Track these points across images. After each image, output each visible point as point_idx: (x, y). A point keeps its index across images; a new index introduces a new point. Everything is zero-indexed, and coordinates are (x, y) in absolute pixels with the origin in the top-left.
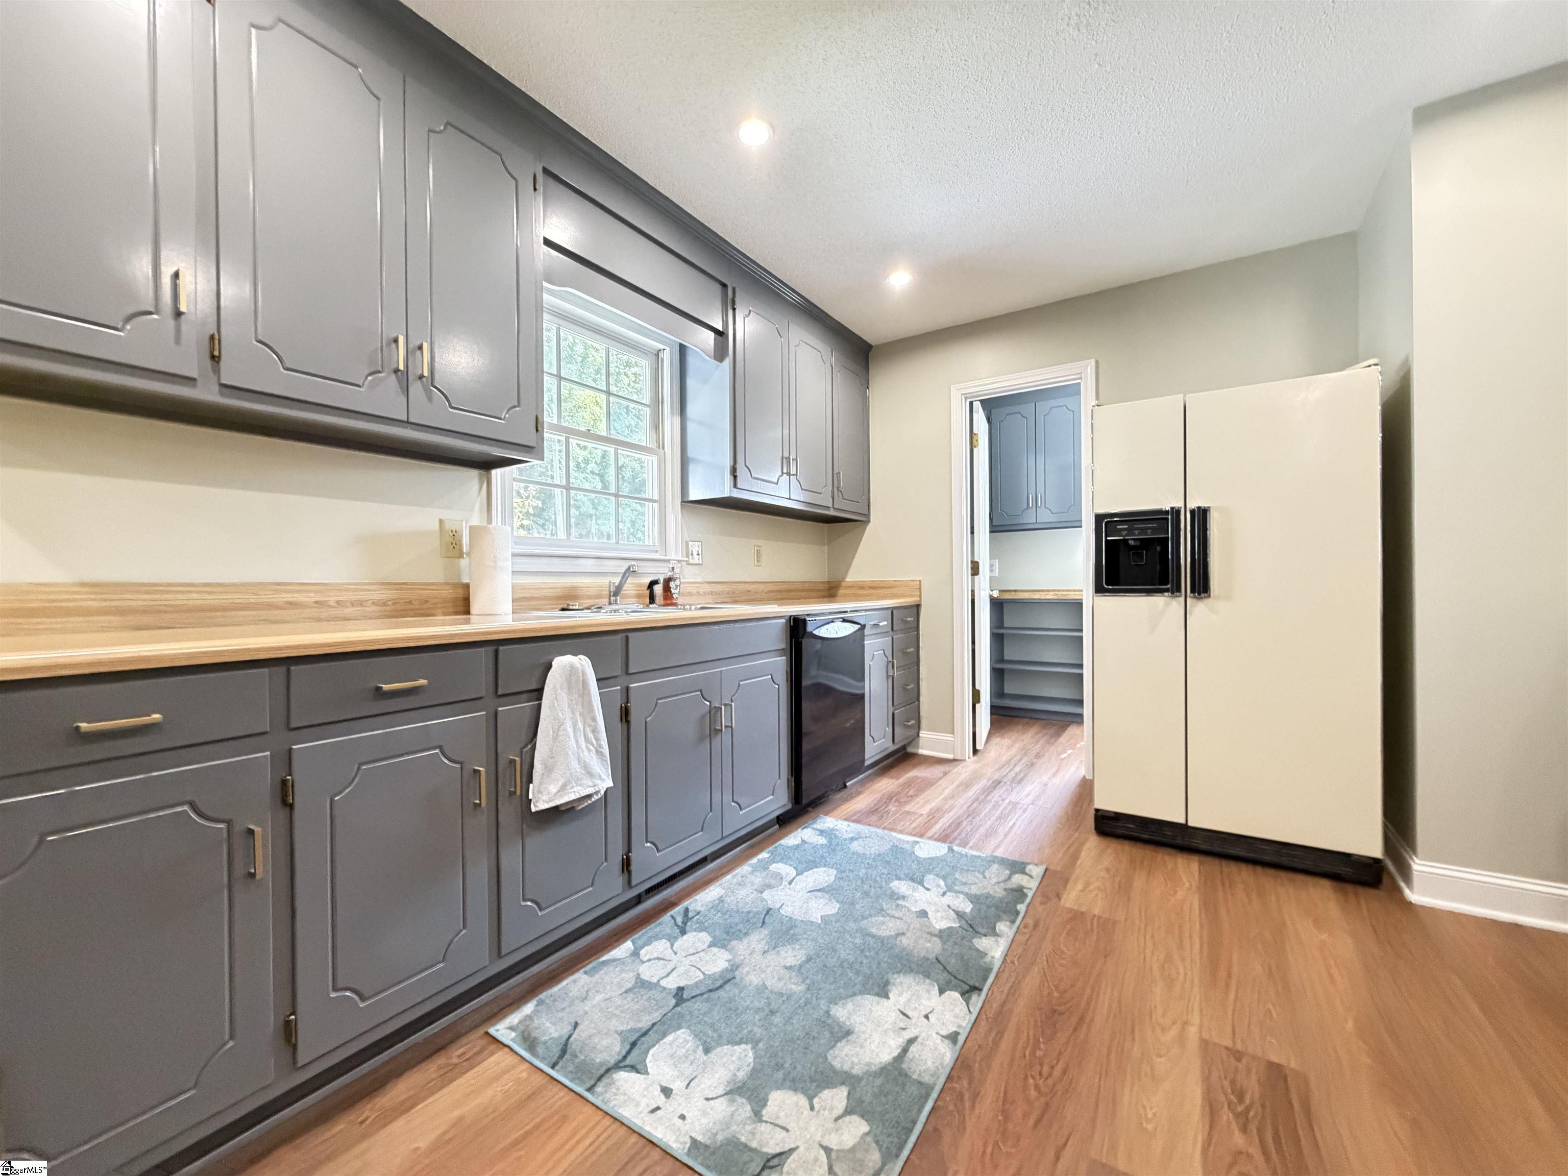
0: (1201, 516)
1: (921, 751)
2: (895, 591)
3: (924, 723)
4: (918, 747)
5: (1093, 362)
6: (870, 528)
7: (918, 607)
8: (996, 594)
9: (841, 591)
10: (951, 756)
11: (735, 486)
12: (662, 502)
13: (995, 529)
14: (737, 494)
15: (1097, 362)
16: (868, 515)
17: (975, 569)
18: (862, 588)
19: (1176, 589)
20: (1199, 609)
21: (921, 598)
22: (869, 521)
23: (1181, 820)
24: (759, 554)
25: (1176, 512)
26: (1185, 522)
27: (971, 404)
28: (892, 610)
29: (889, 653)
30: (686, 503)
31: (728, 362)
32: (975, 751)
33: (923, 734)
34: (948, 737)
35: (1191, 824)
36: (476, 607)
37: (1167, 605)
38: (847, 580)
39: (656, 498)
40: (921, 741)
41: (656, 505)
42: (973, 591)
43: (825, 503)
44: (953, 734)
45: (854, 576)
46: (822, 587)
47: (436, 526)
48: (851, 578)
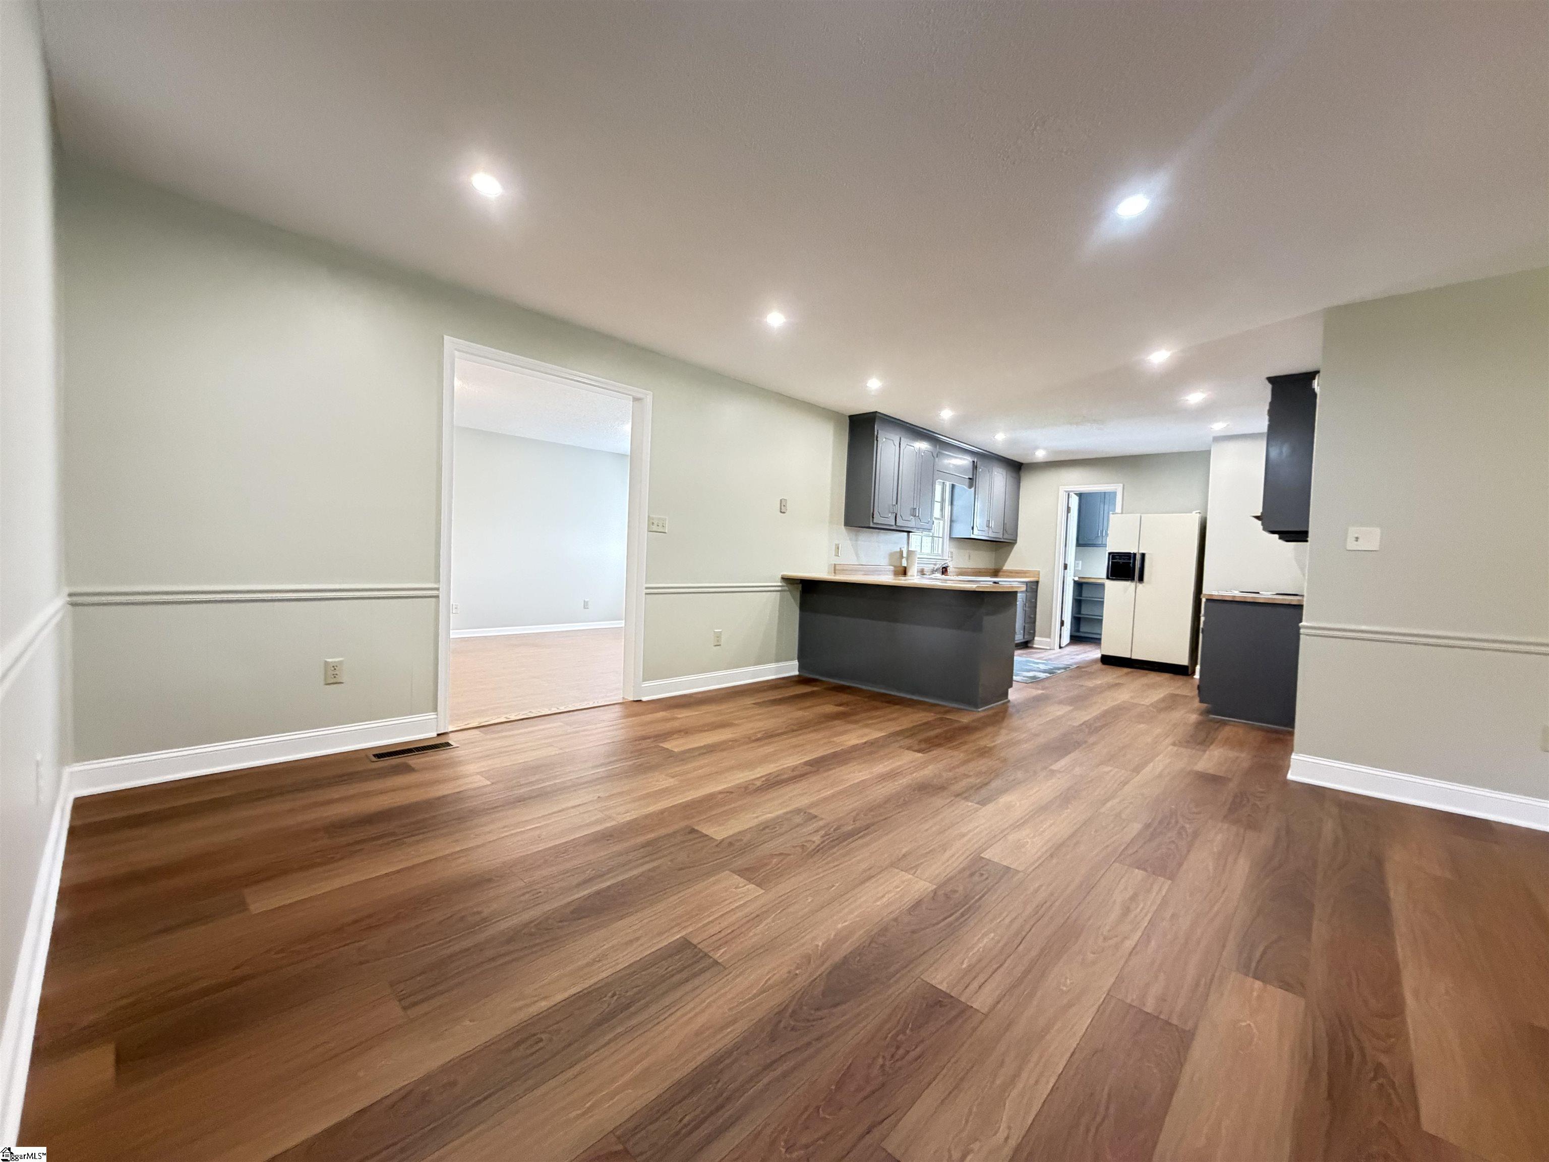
0: (1143, 555)
1: (1035, 646)
2: (1027, 575)
3: (1036, 634)
4: (1033, 644)
5: (1122, 485)
6: (1016, 548)
7: (1037, 582)
8: (1076, 579)
9: (1001, 574)
10: (1048, 648)
11: (973, 533)
12: (943, 538)
13: (1079, 545)
14: (973, 536)
15: (1124, 486)
16: (1016, 540)
17: (1066, 567)
18: (1011, 572)
19: (1132, 579)
20: (1140, 586)
21: (1039, 578)
22: (1016, 543)
23: (1129, 656)
24: (969, 556)
25: (1135, 554)
26: (1138, 557)
27: (1069, 495)
28: (1027, 583)
29: (1025, 600)
30: (951, 538)
31: (973, 489)
32: (1060, 647)
33: (1036, 638)
34: (1048, 640)
35: (1133, 657)
36: (909, 573)
37: (1130, 585)
38: (1004, 568)
39: (941, 536)
40: (1035, 642)
41: (941, 539)
42: (1064, 577)
43: (999, 536)
44: (1050, 638)
45: (1007, 567)
46: (991, 571)
47: (899, 550)
48: (1005, 568)
